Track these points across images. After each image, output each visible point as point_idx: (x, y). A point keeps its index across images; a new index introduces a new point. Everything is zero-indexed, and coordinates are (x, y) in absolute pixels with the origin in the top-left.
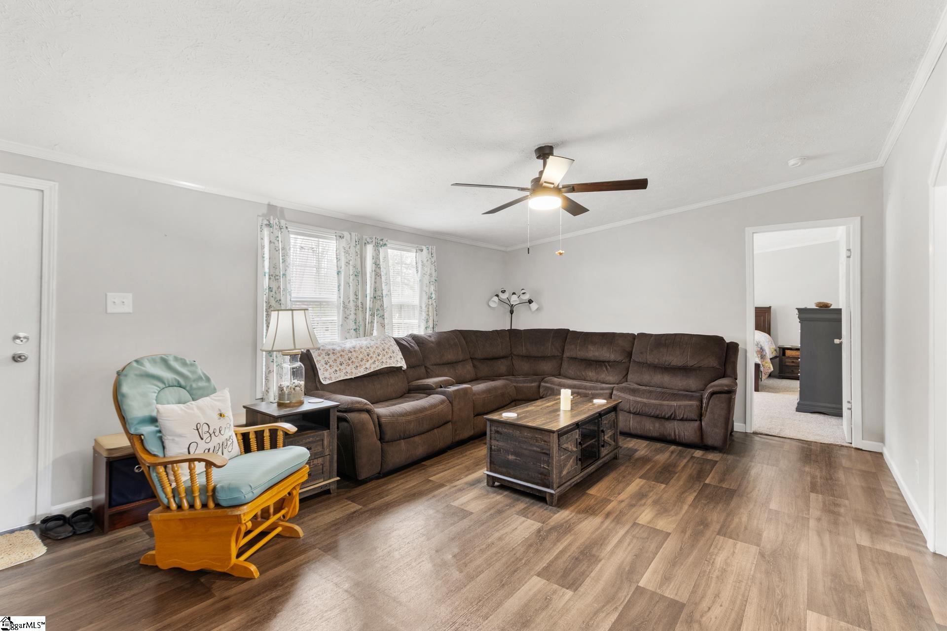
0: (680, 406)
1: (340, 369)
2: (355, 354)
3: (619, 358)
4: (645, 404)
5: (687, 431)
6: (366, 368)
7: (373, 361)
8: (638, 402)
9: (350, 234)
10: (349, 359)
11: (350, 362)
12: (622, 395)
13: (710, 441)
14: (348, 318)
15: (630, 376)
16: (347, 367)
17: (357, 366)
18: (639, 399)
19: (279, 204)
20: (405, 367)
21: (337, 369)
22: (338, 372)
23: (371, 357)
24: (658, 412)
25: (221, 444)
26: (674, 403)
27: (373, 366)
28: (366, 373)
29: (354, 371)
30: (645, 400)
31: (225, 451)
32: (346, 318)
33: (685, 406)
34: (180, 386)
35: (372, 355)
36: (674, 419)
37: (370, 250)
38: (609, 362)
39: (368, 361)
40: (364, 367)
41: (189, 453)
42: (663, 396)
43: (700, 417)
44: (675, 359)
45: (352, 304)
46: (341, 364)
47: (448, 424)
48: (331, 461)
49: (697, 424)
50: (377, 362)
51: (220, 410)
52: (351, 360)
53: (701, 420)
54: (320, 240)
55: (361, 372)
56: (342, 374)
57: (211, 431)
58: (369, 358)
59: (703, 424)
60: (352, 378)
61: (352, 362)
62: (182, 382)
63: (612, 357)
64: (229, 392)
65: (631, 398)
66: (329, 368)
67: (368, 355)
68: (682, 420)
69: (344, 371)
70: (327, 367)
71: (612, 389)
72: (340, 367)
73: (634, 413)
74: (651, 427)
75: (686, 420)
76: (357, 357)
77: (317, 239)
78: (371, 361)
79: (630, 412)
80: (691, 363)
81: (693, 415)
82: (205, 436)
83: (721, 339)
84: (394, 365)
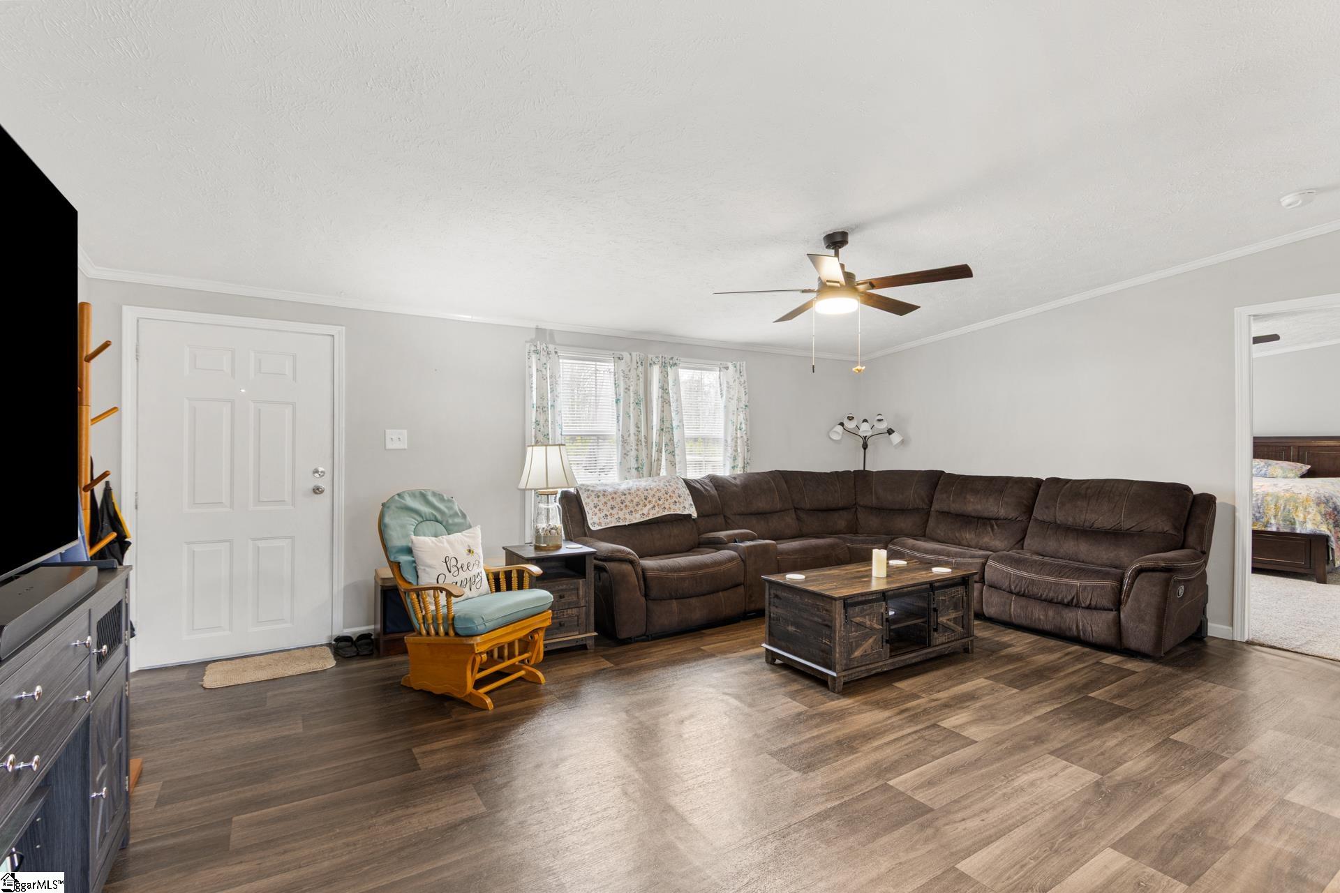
0: (1085, 588)
1: (611, 514)
2: (629, 497)
3: (1012, 515)
4: (1032, 582)
5: (1097, 625)
6: (644, 514)
7: (652, 505)
8: (1022, 578)
9: (630, 354)
10: (622, 503)
11: (623, 506)
12: (1000, 566)
13: (1133, 642)
14: (627, 455)
15: (1027, 542)
16: (620, 512)
17: (632, 512)
18: (1023, 574)
19: (548, 327)
20: (695, 515)
21: (608, 514)
22: (609, 517)
23: (650, 502)
24: (1051, 595)
25: (468, 580)
26: (1077, 583)
27: (652, 512)
28: (642, 520)
29: (628, 516)
30: (1032, 576)
31: (473, 587)
32: (625, 454)
33: (1094, 588)
34: (437, 521)
35: (650, 498)
36: (1078, 606)
37: (656, 372)
38: (996, 519)
39: (645, 506)
40: (640, 512)
41: (438, 582)
42: (1060, 571)
43: (1118, 605)
44: (1101, 518)
45: (632, 439)
46: (612, 508)
47: (739, 587)
48: (587, 614)
49: (1112, 615)
50: (657, 508)
51: (469, 546)
52: (625, 504)
53: (1118, 610)
54: (598, 363)
55: (637, 518)
56: (614, 519)
57: (459, 566)
58: (647, 502)
59: (1122, 616)
60: (625, 525)
61: (626, 506)
62: (439, 517)
63: (1002, 512)
64: (482, 529)
65: (1013, 571)
66: (598, 512)
67: (646, 499)
68: (1089, 607)
69: (616, 516)
70: (596, 510)
71: (987, 558)
72: (611, 511)
73: (1018, 594)
74: (1040, 615)
75: (1096, 608)
76: (632, 501)
77: (594, 363)
78: (649, 506)
79: (1011, 592)
80: (1127, 524)
81: (1106, 603)
82: (453, 569)
83: (1186, 489)
84: (679, 512)
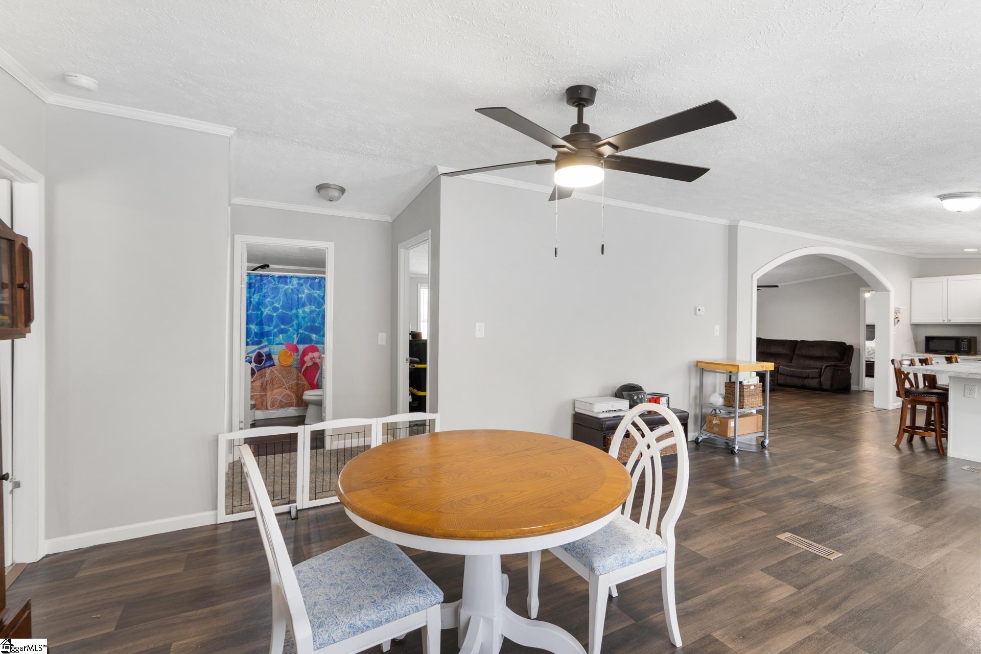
0: (811, 372)
3: (788, 352)
4: (794, 371)
5: (814, 383)
8: (791, 371)
12: (782, 367)
13: (824, 387)
15: (793, 361)
18: (791, 369)
24: (801, 375)
26: (809, 371)
30: (794, 370)
33: (813, 372)
36: (808, 378)
38: (782, 354)
42: (803, 368)
43: (820, 376)
44: (817, 353)
49: (818, 380)
53: (820, 378)
59: (822, 379)
63: (784, 352)
65: (788, 369)
68: (812, 378)
71: (779, 366)
73: (790, 376)
74: (796, 381)
75: (814, 378)
79: (787, 376)
80: (826, 355)
81: (817, 376)
83: (844, 344)
